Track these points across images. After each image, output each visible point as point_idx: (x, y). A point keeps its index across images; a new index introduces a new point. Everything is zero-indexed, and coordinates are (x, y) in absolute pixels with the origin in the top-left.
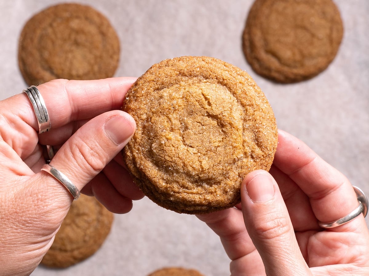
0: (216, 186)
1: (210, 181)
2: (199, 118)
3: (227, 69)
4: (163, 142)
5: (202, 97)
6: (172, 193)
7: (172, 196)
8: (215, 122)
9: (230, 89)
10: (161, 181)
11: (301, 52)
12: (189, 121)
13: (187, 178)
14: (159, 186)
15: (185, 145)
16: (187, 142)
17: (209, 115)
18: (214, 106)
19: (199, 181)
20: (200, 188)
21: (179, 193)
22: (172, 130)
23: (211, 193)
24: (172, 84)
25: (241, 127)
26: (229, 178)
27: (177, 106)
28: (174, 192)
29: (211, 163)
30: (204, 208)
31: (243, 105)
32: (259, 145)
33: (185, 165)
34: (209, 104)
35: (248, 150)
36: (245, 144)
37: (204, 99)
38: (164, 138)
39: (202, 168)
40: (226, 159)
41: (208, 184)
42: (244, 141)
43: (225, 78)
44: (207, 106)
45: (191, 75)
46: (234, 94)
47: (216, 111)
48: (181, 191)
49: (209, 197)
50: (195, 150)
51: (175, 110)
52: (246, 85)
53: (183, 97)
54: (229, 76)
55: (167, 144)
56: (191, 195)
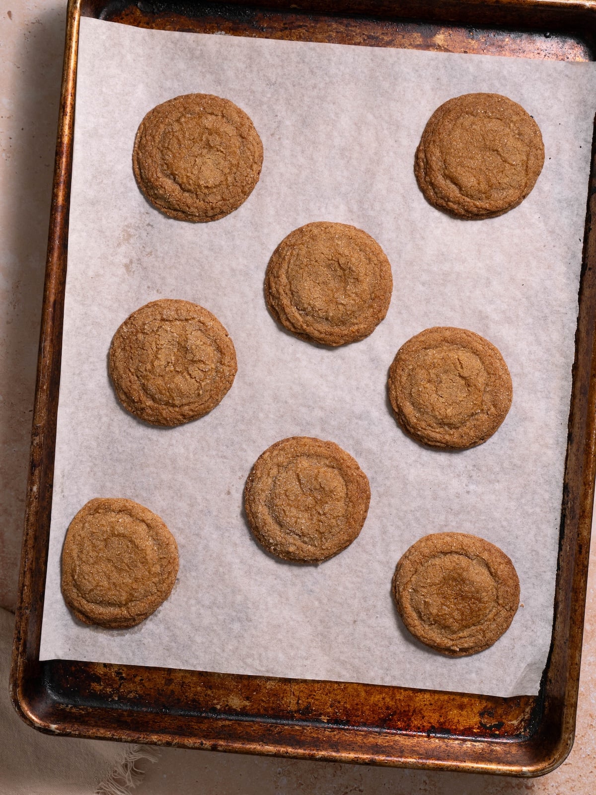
0: (454, 431)
1: (451, 426)
2: (451, 376)
3: (482, 343)
4: (420, 389)
5: (457, 361)
6: (420, 429)
7: (419, 430)
8: (463, 382)
9: (480, 359)
10: (413, 418)
11: (488, 181)
12: (444, 377)
13: (434, 420)
14: (411, 421)
15: (437, 395)
16: (440, 393)
17: (460, 376)
18: (465, 369)
19: (442, 424)
20: (442, 429)
21: (425, 429)
22: (429, 381)
23: (450, 435)
24: (437, 347)
25: (482, 389)
26: (465, 426)
27: (436, 364)
28: (422, 428)
29: (454, 412)
30: (442, 445)
31: (489, 374)
32: (495, 406)
33: (433, 410)
34: (462, 368)
35: (485, 407)
36: (483, 403)
37: (458, 363)
38: (422, 386)
39: (446, 415)
40: (466, 411)
41: (449, 427)
42: (483, 401)
43: (478, 350)
44: (460, 369)
45: (452, 343)
46: (483, 363)
47: (466, 374)
48: (427, 428)
49: (447, 437)
50: (443, 400)
51: (435, 367)
52: (494, 358)
53: (443, 358)
54: (482, 349)
55: (423, 391)
56: (434, 433)
